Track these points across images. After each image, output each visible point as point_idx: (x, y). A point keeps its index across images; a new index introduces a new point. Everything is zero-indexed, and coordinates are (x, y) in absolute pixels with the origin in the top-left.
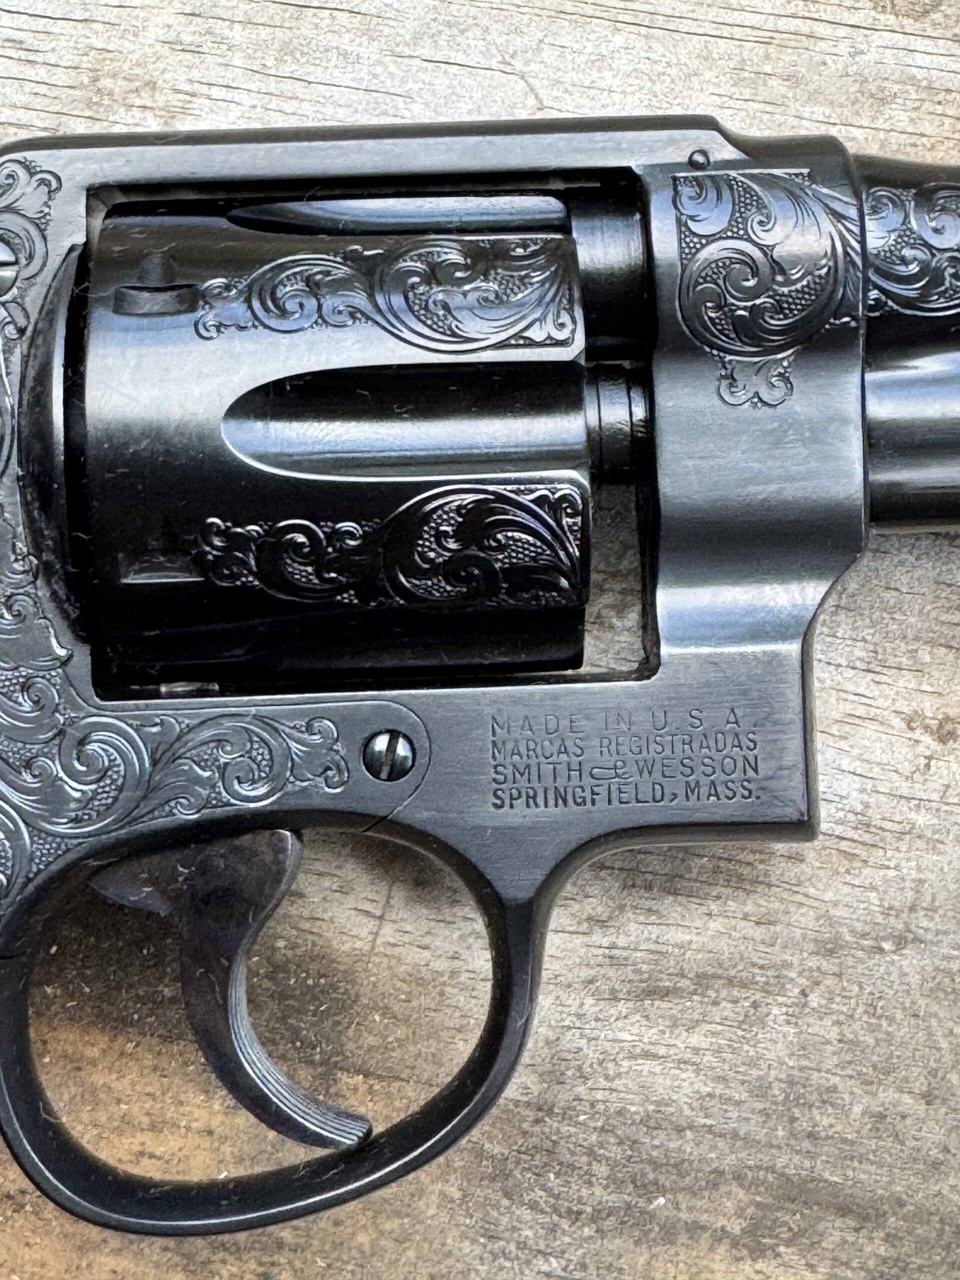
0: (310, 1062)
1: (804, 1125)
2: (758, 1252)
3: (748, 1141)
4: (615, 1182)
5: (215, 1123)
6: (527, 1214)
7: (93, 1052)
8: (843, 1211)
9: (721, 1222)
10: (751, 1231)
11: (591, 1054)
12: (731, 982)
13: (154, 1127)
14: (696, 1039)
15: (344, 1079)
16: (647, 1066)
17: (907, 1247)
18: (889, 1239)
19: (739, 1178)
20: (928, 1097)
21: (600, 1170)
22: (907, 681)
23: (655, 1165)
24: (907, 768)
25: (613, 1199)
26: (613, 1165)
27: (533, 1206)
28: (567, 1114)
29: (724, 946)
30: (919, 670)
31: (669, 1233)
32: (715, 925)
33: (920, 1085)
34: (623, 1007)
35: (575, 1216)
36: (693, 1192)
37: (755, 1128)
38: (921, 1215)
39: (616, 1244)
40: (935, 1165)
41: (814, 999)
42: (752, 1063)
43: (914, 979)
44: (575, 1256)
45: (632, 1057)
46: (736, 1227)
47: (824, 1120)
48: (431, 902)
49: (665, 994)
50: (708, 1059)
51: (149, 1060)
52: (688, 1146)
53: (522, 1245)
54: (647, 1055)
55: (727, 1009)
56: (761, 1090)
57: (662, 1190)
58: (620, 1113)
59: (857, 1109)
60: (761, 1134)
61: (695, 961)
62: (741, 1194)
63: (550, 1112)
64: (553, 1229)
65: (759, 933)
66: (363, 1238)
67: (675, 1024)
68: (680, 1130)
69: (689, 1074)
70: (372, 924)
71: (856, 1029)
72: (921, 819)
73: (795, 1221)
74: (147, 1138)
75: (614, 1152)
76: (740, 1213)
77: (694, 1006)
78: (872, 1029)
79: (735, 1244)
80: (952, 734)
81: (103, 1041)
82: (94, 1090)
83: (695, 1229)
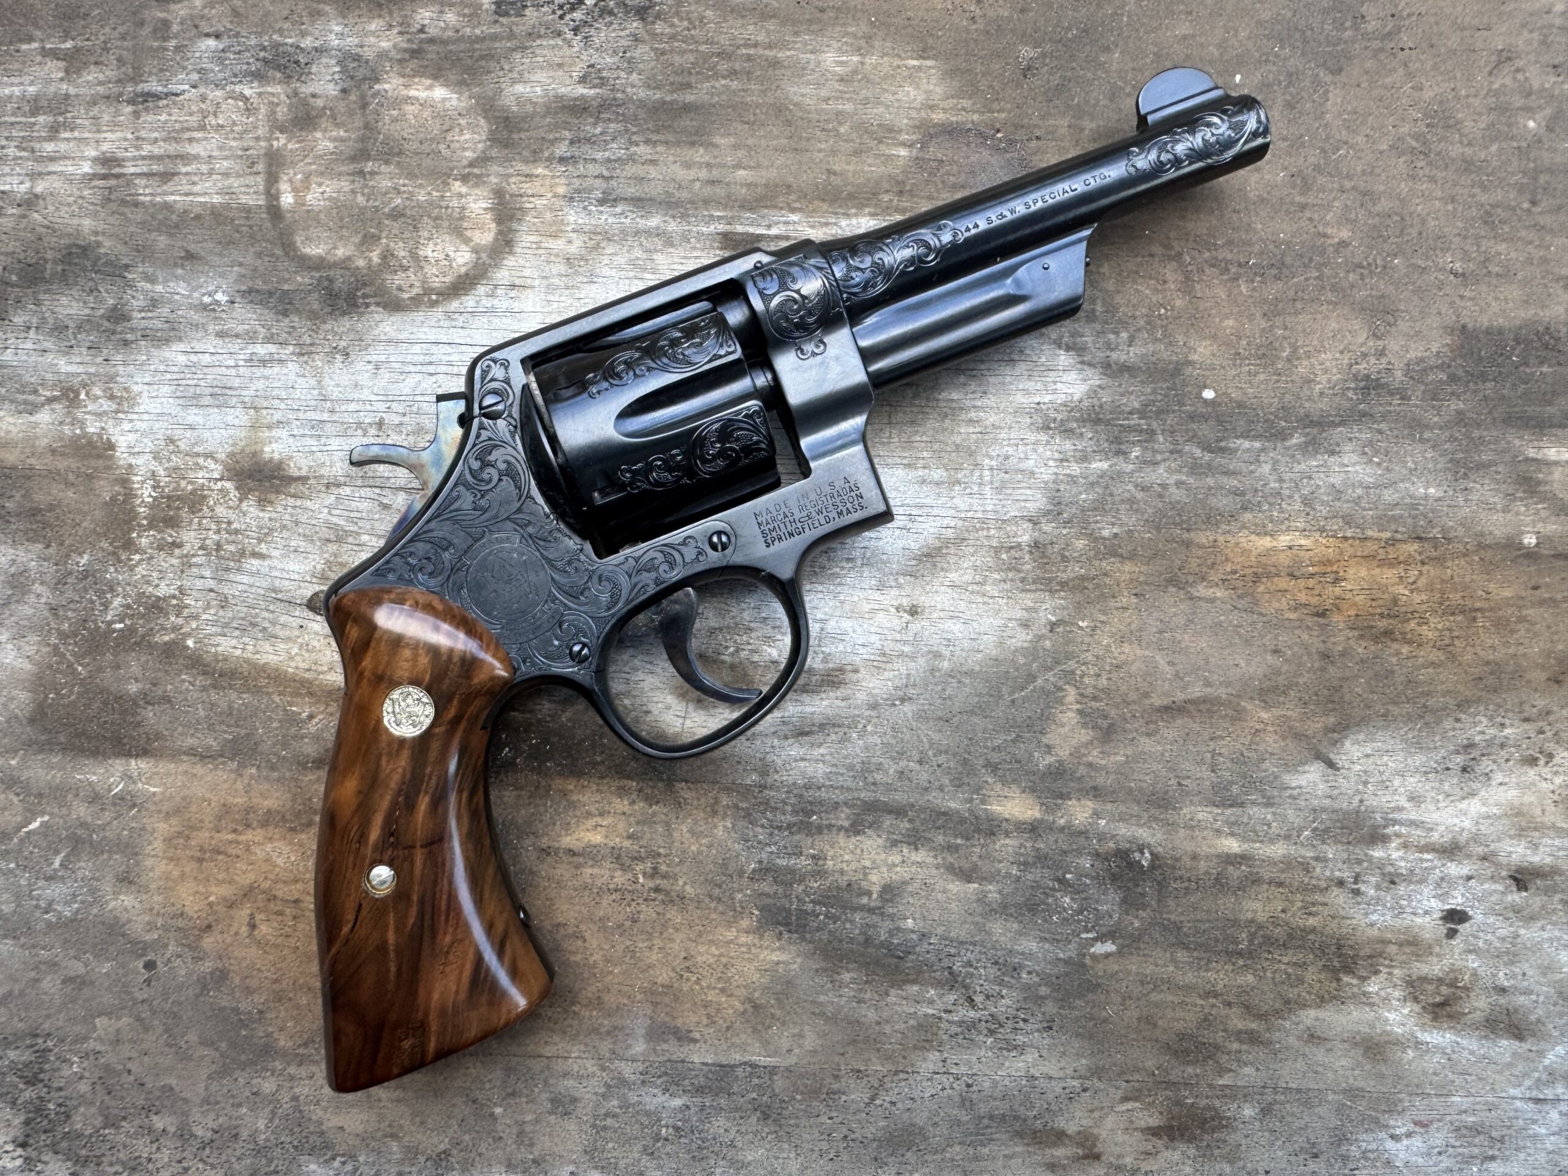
0: (662, 780)
1: (870, 780)
2: (857, 833)
3: (848, 789)
4: (795, 812)
5: (626, 809)
6: (760, 830)
7: (571, 787)
8: (890, 812)
9: (840, 823)
10: (852, 825)
11: (779, 762)
12: (834, 725)
13: (601, 815)
14: (822, 751)
15: (678, 785)
16: (802, 764)
17: (918, 823)
18: (910, 821)
19: (846, 804)
20: (920, 762)
21: (789, 808)
22: (894, 592)
23: (811, 803)
24: (898, 628)
25: (794, 819)
26: (793, 805)
27: (763, 826)
28: (771, 788)
29: (829, 711)
30: (899, 586)
31: (820, 830)
32: (825, 703)
33: (917, 757)
34: (790, 741)
35: (780, 828)
36: (826, 812)
37: (850, 783)
38: (922, 810)
39: (797, 837)
40: (926, 789)
41: (869, 728)
42: (846, 757)
43: (910, 715)
44: (782, 844)
45: (796, 761)
46: (846, 824)
47: (878, 777)
48: (705, 708)
49: (807, 734)
50: (828, 758)
51: (594, 787)
52: (823, 794)
53: (759, 842)
54: (802, 759)
55: (833, 737)
56: (851, 768)
57: (814, 813)
58: (794, 784)
59: (891, 771)
60: (853, 785)
61: (818, 719)
62: (847, 811)
63: (765, 787)
64: (771, 834)
65: (843, 704)
66: (694, 848)
67: (812, 745)
68: (819, 788)
69: (821, 765)
70: (681, 720)
71: (888, 739)
72: (906, 649)
73: (870, 819)
74: (599, 820)
75: (793, 800)
76: (848, 818)
77: (819, 737)
78: (895, 737)
79: (847, 831)
80: (916, 612)
81: (574, 783)
82: (573, 802)
83: (830, 827)
